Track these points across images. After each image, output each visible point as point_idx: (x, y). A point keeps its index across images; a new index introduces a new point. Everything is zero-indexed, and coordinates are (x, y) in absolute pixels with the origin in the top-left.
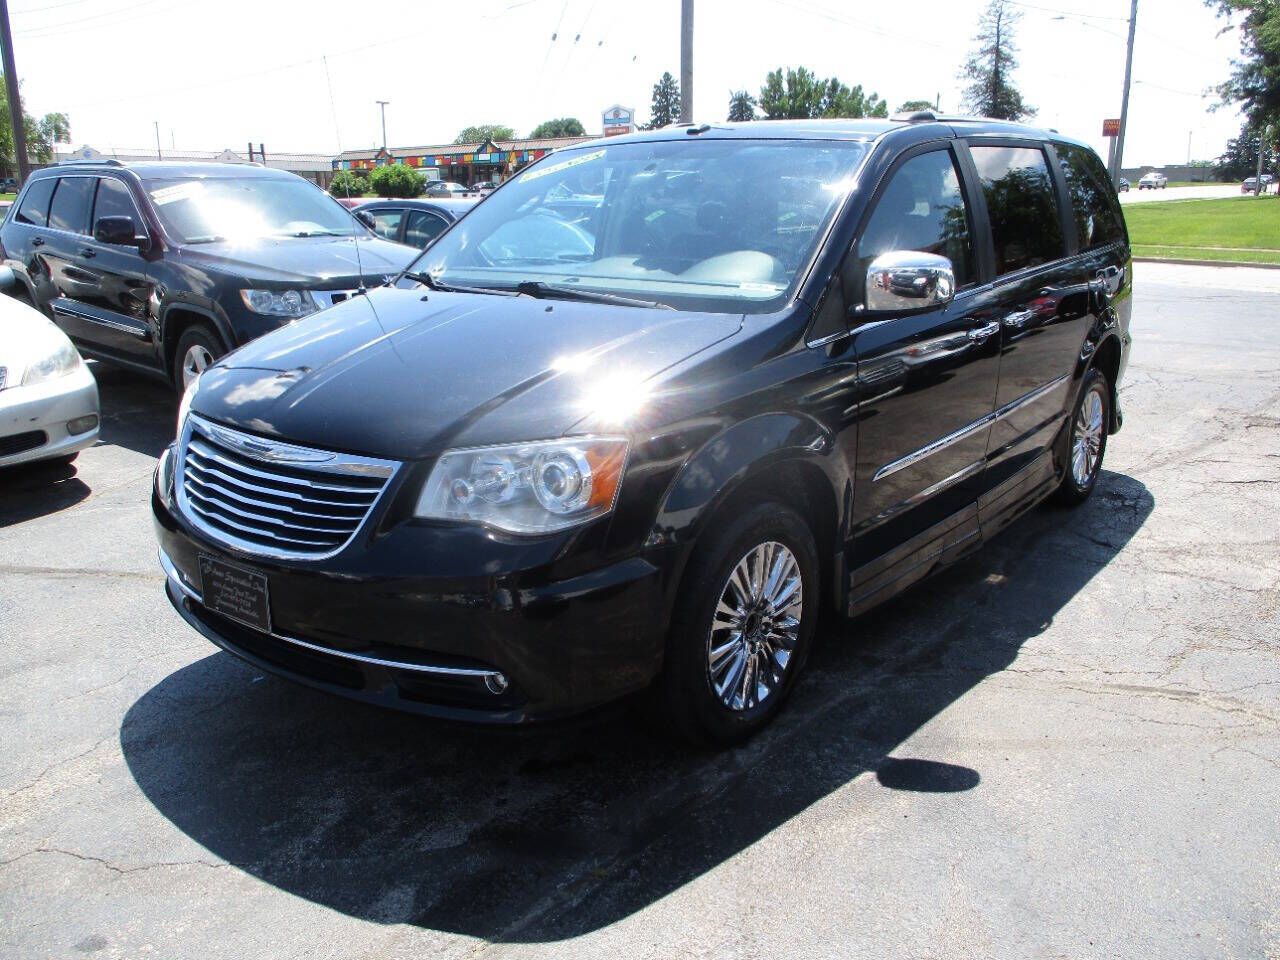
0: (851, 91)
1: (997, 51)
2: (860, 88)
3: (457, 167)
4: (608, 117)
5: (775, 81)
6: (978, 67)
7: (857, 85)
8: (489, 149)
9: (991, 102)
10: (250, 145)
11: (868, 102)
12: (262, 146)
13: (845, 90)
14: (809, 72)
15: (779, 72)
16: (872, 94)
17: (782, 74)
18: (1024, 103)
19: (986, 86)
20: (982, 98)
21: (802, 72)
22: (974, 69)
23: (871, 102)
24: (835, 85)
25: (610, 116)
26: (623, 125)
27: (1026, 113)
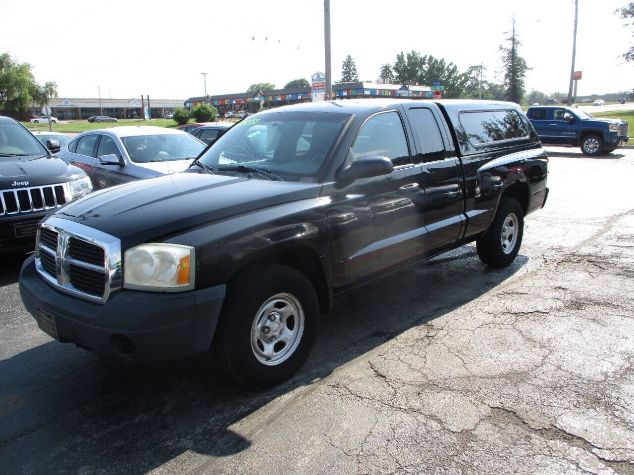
0: (439, 61)
1: (513, 39)
2: (443, 60)
3: (244, 104)
4: (314, 78)
5: (400, 58)
6: (504, 47)
7: (442, 59)
8: (259, 95)
9: (511, 64)
10: (142, 96)
11: (448, 67)
12: (148, 96)
13: (436, 62)
14: (417, 52)
15: (402, 54)
16: (450, 63)
17: (404, 54)
18: (527, 65)
19: (508, 57)
20: (506, 63)
21: (413, 52)
22: (501, 48)
23: (450, 66)
24: (431, 58)
25: (315, 77)
26: (321, 81)
27: (529, 69)
